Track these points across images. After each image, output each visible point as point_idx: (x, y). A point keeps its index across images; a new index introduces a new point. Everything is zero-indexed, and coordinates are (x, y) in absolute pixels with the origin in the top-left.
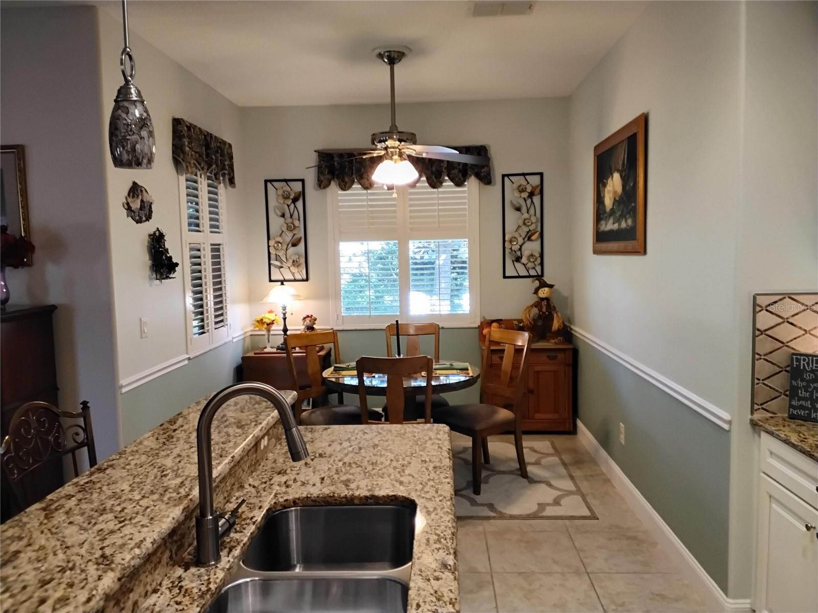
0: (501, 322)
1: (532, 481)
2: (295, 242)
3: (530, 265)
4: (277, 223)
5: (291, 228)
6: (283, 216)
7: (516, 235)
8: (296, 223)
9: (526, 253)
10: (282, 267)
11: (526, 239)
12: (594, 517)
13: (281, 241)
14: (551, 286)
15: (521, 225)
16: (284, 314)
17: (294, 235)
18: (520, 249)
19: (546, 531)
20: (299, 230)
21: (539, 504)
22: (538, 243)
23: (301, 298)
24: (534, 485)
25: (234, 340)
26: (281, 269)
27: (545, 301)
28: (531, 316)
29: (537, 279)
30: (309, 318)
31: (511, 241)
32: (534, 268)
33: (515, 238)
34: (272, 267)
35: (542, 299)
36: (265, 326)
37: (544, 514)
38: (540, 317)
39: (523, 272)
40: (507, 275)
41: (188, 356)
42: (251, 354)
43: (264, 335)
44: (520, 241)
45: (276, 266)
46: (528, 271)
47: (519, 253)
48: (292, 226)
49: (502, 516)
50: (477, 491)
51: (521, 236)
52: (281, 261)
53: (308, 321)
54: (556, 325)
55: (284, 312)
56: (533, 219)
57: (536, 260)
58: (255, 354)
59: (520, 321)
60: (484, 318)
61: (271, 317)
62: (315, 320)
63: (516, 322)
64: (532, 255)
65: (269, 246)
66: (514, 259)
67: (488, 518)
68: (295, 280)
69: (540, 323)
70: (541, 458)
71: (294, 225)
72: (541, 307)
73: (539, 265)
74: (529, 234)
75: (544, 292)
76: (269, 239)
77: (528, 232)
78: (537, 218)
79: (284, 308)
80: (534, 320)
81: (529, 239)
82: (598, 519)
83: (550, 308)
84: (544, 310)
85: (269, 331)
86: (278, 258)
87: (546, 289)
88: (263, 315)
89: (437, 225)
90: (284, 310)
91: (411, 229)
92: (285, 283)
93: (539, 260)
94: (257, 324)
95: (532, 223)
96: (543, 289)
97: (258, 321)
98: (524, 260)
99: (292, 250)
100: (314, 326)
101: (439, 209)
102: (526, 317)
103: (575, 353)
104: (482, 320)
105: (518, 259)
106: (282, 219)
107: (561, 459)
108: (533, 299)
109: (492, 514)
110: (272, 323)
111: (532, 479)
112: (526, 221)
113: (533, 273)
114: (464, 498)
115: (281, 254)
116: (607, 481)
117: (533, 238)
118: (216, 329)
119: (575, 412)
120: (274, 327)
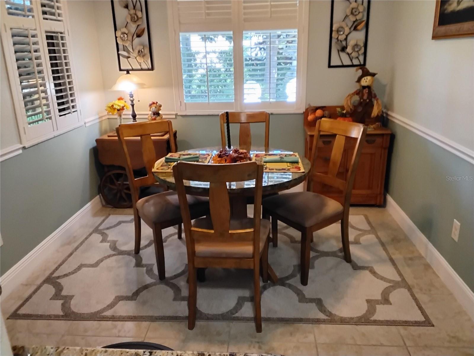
0: (324, 109)
1: (356, 267)
2: (139, 33)
3: (354, 55)
4: (122, 14)
5: (135, 19)
6: (127, 7)
7: (344, 25)
8: (139, 14)
9: (351, 42)
10: (129, 57)
11: (352, 29)
12: (427, 323)
13: (127, 32)
14: (373, 75)
15: (348, 14)
16: (132, 101)
17: (138, 25)
18: (346, 39)
19: (382, 345)
20: (143, 22)
21: (368, 301)
22: (363, 33)
23: (145, 86)
24: (358, 271)
25: (87, 125)
26: (129, 59)
27: (367, 89)
28: (352, 102)
29: (361, 68)
30: (155, 105)
31: (338, 31)
32: (357, 58)
33: (342, 27)
34: (121, 57)
35: (364, 87)
36: (116, 111)
37: (375, 317)
38: (360, 104)
39: (347, 62)
40: (332, 64)
41: (22, 146)
42: (105, 137)
43: (116, 119)
44: (347, 30)
45: (124, 56)
46: (351, 61)
47: (344, 43)
48: (136, 17)
49: (332, 319)
50: (304, 281)
51: (347, 26)
52: (128, 52)
53: (154, 108)
54: (375, 112)
55: (132, 99)
56: (361, 9)
57: (360, 50)
58: (109, 136)
59: (342, 108)
60: (309, 105)
61: (121, 104)
62: (160, 106)
63: (339, 109)
64: (356, 45)
65: (116, 37)
66: (340, 49)
67: (318, 321)
68: (142, 70)
69: (360, 109)
70: (360, 235)
71: (137, 16)
72: (363, 95)
73: (362, 54)
74: (356, 24)
75: (366, 81)
76: (116, 30)
77: (354, 22)
78: (364, 8)
79: (131, 96)
80: (355, 107)
81: (355, 29)
82: (433, 326)
83: (371, 96)
84: (365, 97)
85: (120, 116)
86: (125, 49)
87: (369, 78)
88: (114, 102)
89: (269, 16)
90: (132, 97)
91: (245, 20)
92: (130, 72)
93: (363, 49)
94: (109, 109)
95: (359, 13)
96: (366, 78)
97: (110, 107)
98: (349, 50)
99: (137, 40)
100: (160, 112)
101: (271, 5)
102: (347, 103)
103: (392, 137)
104: (307, 107)
105: (344, 49)
106: (126, 10)
107: (378, 237)
108: (356, 87)
109: (322, 316)
110: (123, 109)
111: (355, 263)
112: (354, 11)
113: (356, 62)
114: (292, 289)
115: (128, 44)
116: (428, 267)
117: (359, 27)
118: (60, 116)
119: (386, 188)
120: (124, 112)
